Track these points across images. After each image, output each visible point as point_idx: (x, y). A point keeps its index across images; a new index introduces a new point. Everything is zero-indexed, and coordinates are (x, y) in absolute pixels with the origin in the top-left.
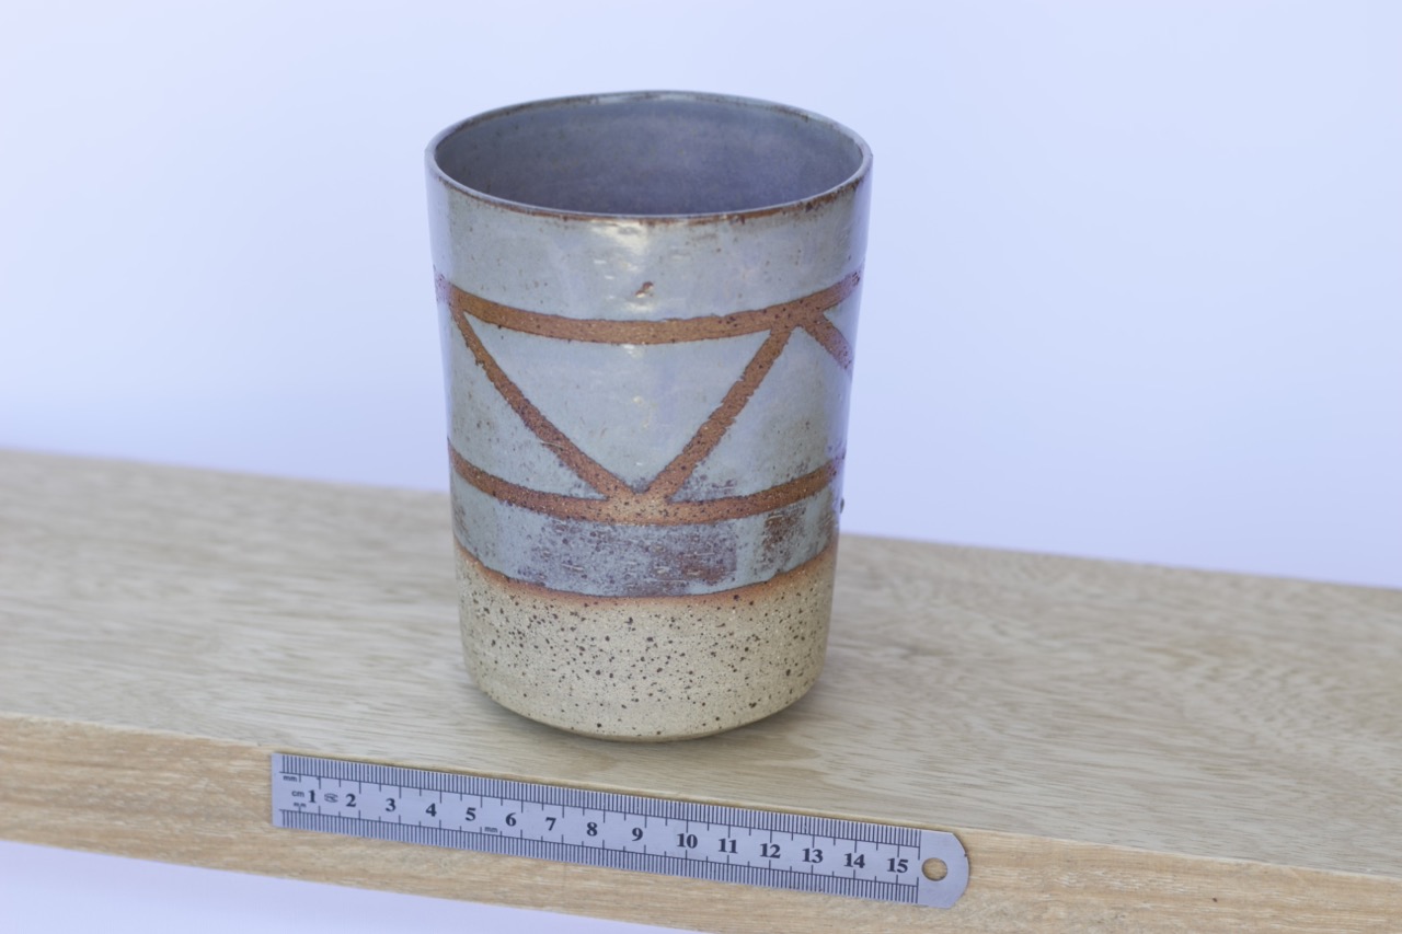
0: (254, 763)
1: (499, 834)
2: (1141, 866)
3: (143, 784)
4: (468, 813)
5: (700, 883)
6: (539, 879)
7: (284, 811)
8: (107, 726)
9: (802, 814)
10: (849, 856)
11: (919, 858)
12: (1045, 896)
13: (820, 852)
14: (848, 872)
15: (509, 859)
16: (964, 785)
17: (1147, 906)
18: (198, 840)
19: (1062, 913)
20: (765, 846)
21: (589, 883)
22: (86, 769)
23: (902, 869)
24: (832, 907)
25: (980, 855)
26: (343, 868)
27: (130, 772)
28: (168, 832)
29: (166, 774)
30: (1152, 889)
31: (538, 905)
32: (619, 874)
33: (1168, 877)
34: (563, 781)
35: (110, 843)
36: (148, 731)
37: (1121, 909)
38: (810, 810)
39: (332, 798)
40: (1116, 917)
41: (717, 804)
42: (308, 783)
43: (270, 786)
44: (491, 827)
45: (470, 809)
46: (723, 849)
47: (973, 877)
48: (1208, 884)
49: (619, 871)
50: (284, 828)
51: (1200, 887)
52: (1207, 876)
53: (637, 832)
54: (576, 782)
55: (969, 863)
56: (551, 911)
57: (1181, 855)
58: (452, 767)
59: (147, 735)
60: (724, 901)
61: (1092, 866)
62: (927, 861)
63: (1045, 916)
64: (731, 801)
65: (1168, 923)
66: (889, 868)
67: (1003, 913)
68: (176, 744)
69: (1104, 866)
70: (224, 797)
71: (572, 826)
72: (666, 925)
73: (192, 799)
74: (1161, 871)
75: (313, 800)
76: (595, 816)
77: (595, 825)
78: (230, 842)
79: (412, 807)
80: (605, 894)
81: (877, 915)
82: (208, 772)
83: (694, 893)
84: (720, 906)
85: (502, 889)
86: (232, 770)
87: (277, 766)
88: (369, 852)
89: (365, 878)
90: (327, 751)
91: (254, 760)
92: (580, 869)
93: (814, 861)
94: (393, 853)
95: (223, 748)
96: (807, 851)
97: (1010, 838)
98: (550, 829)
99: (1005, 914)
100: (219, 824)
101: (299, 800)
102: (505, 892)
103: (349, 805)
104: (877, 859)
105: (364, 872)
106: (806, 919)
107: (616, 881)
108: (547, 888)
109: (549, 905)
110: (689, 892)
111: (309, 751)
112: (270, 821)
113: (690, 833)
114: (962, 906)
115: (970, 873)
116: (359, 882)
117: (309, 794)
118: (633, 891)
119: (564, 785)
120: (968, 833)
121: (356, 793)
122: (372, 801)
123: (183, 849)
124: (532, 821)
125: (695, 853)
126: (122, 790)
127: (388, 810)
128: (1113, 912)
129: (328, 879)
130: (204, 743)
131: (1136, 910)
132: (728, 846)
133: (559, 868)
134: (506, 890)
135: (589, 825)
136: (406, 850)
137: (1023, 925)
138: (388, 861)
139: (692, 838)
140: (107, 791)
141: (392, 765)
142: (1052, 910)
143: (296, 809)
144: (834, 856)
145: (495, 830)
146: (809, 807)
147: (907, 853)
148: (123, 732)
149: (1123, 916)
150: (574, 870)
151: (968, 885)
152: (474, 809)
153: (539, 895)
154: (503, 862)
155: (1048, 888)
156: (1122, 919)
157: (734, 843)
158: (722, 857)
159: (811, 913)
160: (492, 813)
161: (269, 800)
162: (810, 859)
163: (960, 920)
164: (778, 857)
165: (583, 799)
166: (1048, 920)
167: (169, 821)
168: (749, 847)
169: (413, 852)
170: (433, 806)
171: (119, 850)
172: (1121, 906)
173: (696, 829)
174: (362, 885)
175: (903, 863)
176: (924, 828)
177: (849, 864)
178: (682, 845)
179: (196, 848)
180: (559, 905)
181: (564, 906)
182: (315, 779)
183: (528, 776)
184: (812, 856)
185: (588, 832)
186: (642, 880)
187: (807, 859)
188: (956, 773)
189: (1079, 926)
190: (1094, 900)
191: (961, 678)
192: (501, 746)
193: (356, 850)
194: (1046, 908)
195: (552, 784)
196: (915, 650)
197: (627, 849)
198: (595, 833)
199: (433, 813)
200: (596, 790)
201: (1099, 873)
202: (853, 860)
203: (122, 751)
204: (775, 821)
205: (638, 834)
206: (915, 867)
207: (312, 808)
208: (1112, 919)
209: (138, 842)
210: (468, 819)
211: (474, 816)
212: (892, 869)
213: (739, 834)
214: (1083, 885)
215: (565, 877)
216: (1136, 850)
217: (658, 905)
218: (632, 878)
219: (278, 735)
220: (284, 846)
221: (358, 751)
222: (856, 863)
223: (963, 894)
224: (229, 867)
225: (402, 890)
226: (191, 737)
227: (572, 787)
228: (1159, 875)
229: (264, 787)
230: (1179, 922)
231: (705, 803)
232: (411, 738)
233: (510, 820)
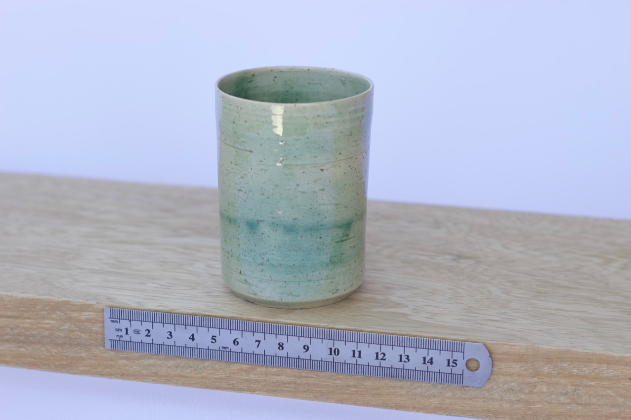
0: (95, 314)
1: (229, 350)
2: (588, 359)
3: (35, 327)
4: (212, 339)
5: (341, 377)
6: (252, 376)
7: (111, 340)
8: (15, 295)
9: (398, 335)
10: (425, 358)
11: (463, 359)
12: (535, 379)
13: (408, 356)
14: (424, 368)
15: (236, 365)
16: (488, 320)
17: (593, 383)
18: (65, 358)
19: (545, 389)
20: (377, 354)
21: (280, 377)
22: (4, 319)
23: (454, 365)
24: (415, 388)
25: (498, 356)
26: (144, 372)
27: (28, 321)
28: (49, 354)
29: (47, 321)
30: (595, 374)
31: (252, 391)
32: (296, 372)
33: (604, 367)
34: (264, 319)
35: (18, 361)
36: (37, 297)
37: (578, 385)
38: (402, 333)
39: (137, 332)
40: (575, 390)
41: (351, 330)
42: (124, 324)
43: (103, 326)
44: (225, 347)
45: (213, 336)
46: (354, 356)
47: (494, 369)
48: (627, 370)
49: (296, 371)
50: (112, 350)
51: (622, 372)
52: (626, 365)
53: (306, 347)
54: (272, 320)
55: (492, 361)
56: (259, 394)
57: (612, 354)
58: (203, 313)
59: (37, 299)
60: (355, 386)
61: (562, 361)
62: (468, 361)
63: (535, 391)
64: (358, 328)
65: (604, 393)
66: (447, 364)
67: (511, 390)
68: (53, 304)
69: (568, 361)
70: (78, 333)
71: (269, 345)
72: (323, 400)
73: (61, 334)
74: (600, 363)
75: (127, 333)
76: (282, 339)
77: (283, 344)
78: (83, 359)
79: (181, 336)
80: (289, 383)
81: (441, 392)
82: (70, 319)
83: (338, 382)
84: (353, 389)
85: (232, 382)
86: (83, 318)
87: (107, 315)
88: (158, 363)
89: (157, 377)
90: (134, 305)
91: (95, 312)
92: (275, 370)
93: (405, 362)
94: (171, 363)
95: (78, 305)
96: (401, 356)
97: (515, 346)
98: (258, 347)
99: (513, 390)
100: (76, 349)
101: (120, 333)
102: (233, 384)
103: (147, 336)
104: (440, 359)
105: (156, 374)
106: (401, 395)
107: (294, 376)
108: (257, 381)
109: (257, 390)
110: (336, 382)
111: (124, 306)
112: (104, 346)
113: (335, 347)
114: (488, 386)
115: (493, 367)
116: (153, 380)
117: (125, 330)
118: (304, 381)
119: (265, 322)
120: (491, 344)
121: (150, 329)
122: (160, 333)
123: (57, 363)
124: (248, 342)
125: (339, 359)
126: (23, 331)
127: (168, 338)
128: (574, 387)
129: (136, 379)
130: (68, 303)
131: (587, 386)
132: (357, 354)
133: (263, 369)
134: (234, 382)
135: (279, 344)
136: (178, 361)
137: (522, 396)
138: (168, 367)
139: (336, 350)
140: (16, 331)
141: (170, 313)
142: (539, 387)
143: (118, 339)
144: (416, 358)
145: (227, 348)
146: (401, 331)
147: (457, 356)
148: (23, 298)
149: (579, 390)
150: (272, 370)
151: (492, 374)
152: (215, 337)
153: (252, 385)
154: (232, 366)
155: (537, 374)
156: (579, 392)
157: (360, 352)
158: (353, 361)
159: (404, 392)
160: (226, 338)
161: (103, 334)
162: (403, 360)
163: (487, 394)
164: (385, 360)
165: (276, 329)
166: (537, 393)
167: (49, 347)
168: (368, 354)
169: (183, 362)
170: (193, 335)
171: (22, 365)
172: (578, 384)
173: (339, 345)
174: (155, 381)
175: (455, 362)
176: (467, 341)
177: (424, 363)
178: (331, 354)
179: (64, 363)
180: (264, 391)
181: (266, 391)
182: (128, 321)
183: (245, 317)
184: (404, 359)
185: (279, 348)
186: (309, 375)
187: (401, 361)
188: (483, 314)
189: (554, 396)
190: (562, 381)
191: (485, 270)
192: (231, 303)
193: (151, 362)
194: (536, 386)
195: (258, 321)
196: (459, 257)
197: (301, 357)
198: (283, 348)
199: (193, 339)
200: (283, 324)
201: (565, 365)
202: (427, 360)
203: (23, 309)
204: (383, 339)
205: (306, 348)
206: (461, 364)
207: (126, 338)
208: (573, 392)
209: (33, 360)
210: (212, 342)
211: (215, 340)
212: (449, 365)
213: (363, 347)
214: (556, 372)
215: (266, 375)
216: (587, 351)
217: (318, 389)
218: (303, 374)
219: (108, 298)
220: (112, 360)
221: (151, 305)
222: (428, 362)
223: (489, 379)
224: (82, 373)
225: (177, 384)
226: (60, 300)
227: (270, 322)
228: (599, 365)
229: (100, 327)
230: (610, 392)
231: (343, 330)
232: (181, 299)
233: (235, 342)
